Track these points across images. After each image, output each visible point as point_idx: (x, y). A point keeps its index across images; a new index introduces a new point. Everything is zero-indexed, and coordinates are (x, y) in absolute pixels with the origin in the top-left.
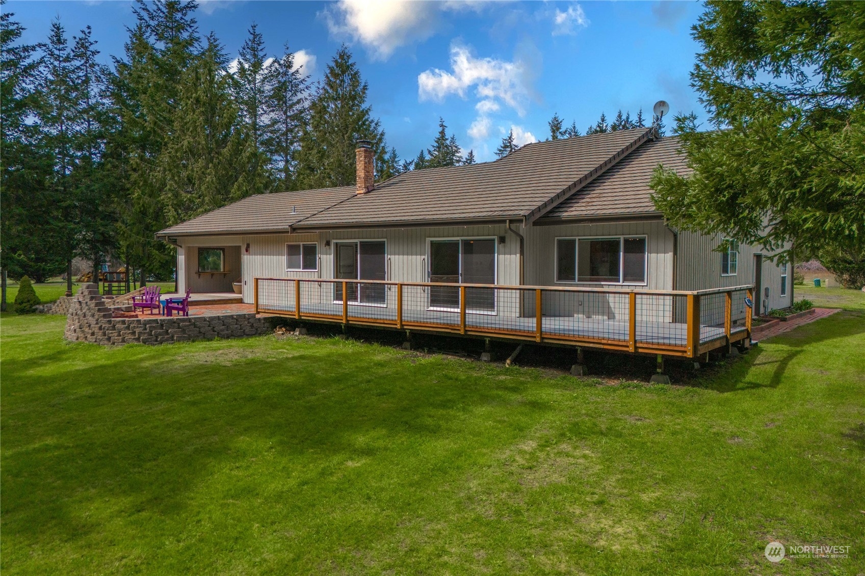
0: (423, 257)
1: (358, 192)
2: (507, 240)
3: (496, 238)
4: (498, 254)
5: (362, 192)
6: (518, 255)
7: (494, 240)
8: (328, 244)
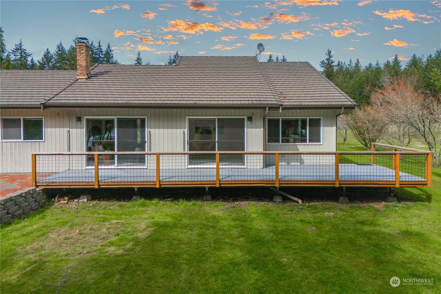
0: (182, 130)
1: (78, 77)
2: (253, 119)
3: (246, 118)
4: (247, 128)
5: (85, 77)
6: (262, 129)
7: (244, 119)
8: (79, 119)
